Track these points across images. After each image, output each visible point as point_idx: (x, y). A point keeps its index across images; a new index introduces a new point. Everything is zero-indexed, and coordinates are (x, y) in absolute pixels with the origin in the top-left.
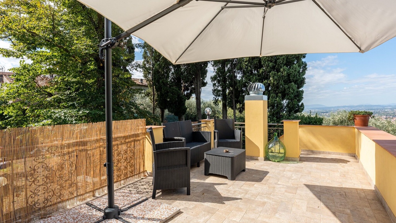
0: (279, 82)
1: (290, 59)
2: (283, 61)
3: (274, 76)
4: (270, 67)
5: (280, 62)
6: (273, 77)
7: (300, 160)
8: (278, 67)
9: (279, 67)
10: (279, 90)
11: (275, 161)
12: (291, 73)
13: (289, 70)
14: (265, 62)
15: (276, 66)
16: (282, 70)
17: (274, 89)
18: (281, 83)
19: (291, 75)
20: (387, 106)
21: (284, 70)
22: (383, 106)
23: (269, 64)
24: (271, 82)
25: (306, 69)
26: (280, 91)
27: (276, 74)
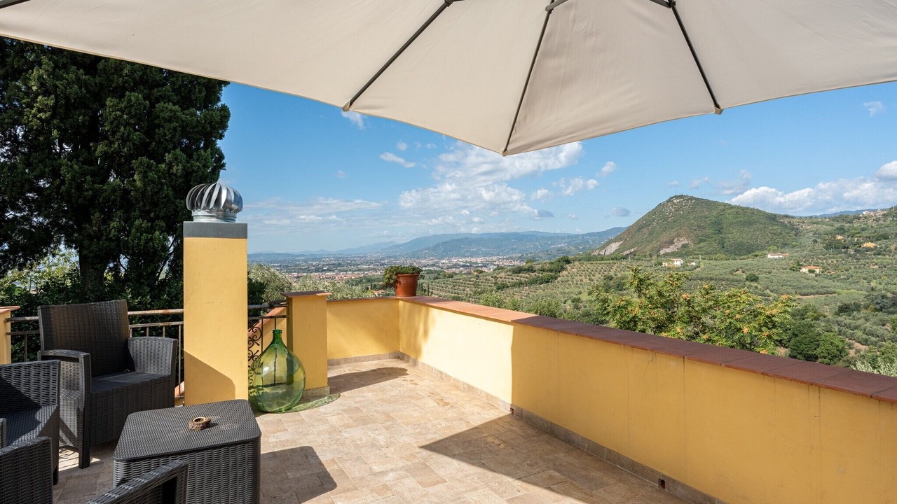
0: (161, 189)
1: (190, 132)
2: (173, 136)
3: (146, 172)
4: (134, 144)
5: (165, 135)
6: (145, 176)
7: (332, 391)
8: (158, 147)
9: (161, 150)
10: (160, 211)
11: (280, 411)
12: (193, 171)
13: (188, 162)
14: (118, 126)
15: (150, 143)
16: (168, 157)
17: (144, 206)
18: (168, 194)
19: (194, 174)
20: (298, 256)
21: (176, 158)
22: (293, 255)
23: (129, 135)
24: (134, 186)
25: (222, 166)
26: (162, 214)
27: (152, 165)
